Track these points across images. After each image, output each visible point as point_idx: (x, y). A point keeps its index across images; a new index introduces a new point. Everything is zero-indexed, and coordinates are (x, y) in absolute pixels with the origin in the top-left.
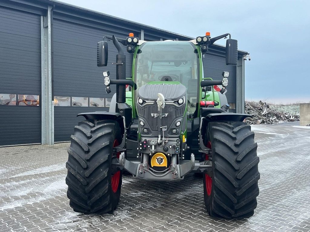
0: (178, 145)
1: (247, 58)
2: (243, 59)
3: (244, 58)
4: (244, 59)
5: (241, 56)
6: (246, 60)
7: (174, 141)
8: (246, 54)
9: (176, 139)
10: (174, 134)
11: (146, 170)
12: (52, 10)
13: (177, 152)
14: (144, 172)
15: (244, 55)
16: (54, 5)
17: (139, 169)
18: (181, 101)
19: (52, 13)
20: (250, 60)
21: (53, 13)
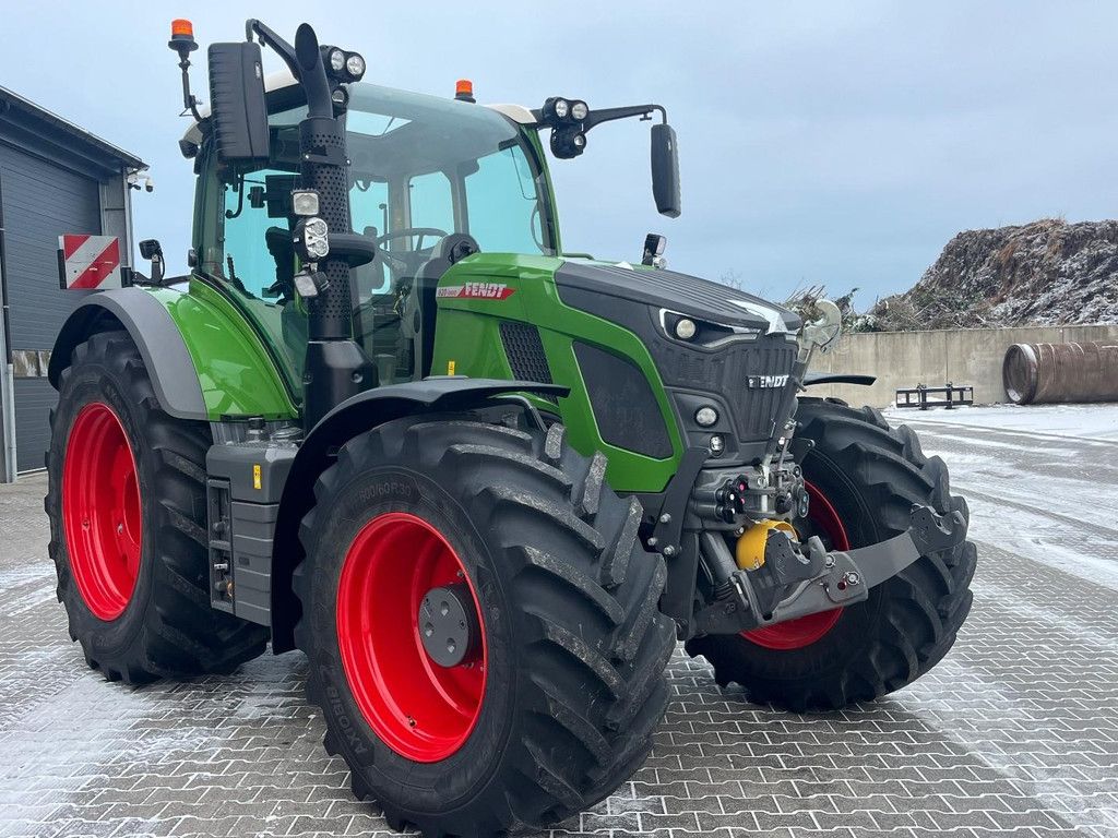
1: (140, 178)
2: (126, 185)
3: (131, 180)
4: (130, 186)
5: (118, 171)
6: (138, 188)
8: (141, 165)
13: (804, 511)
15: (129, 170)
20: (149, 189)
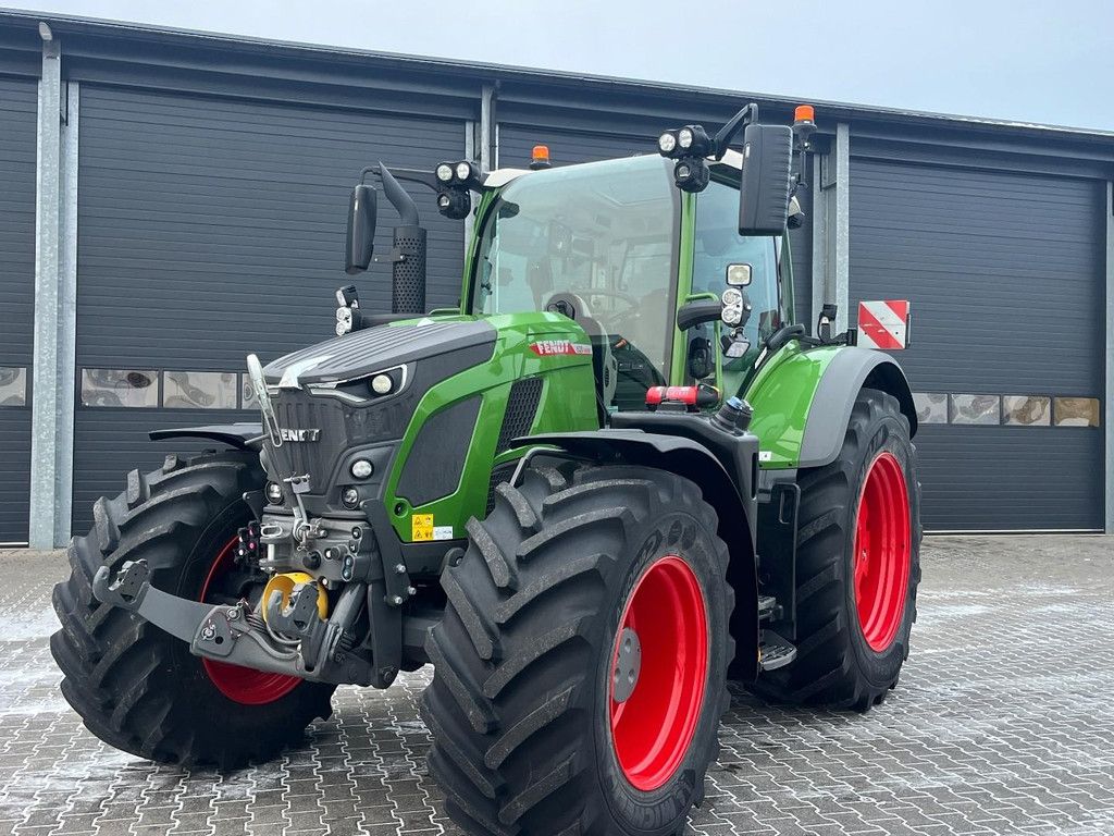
0: (353, 548)
7: (346, 532)
9: (348, 526)
10: (350, 506)
11: (240, 632)
12: (492, 99)
13: (346, 574)
14: (235, 639)
16: (498, 82)
17: (207, 625)
18: (382, 384)
19: (494, 106)
21: (499, 107)
